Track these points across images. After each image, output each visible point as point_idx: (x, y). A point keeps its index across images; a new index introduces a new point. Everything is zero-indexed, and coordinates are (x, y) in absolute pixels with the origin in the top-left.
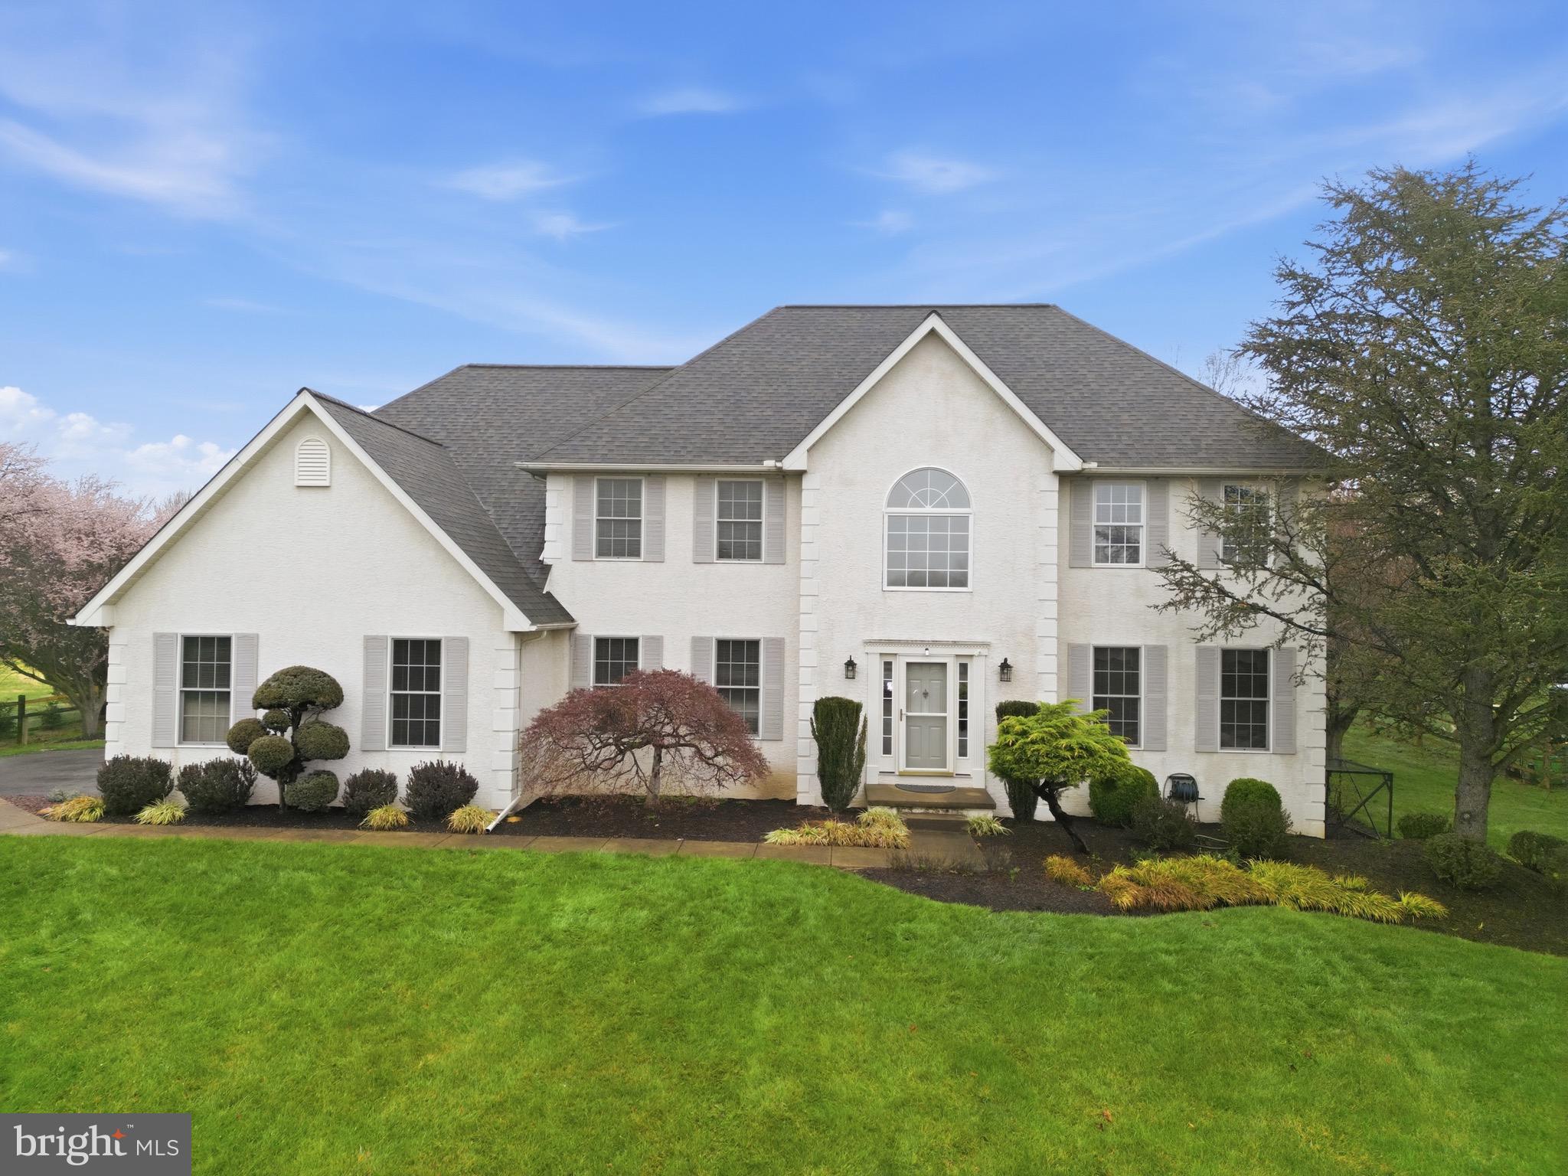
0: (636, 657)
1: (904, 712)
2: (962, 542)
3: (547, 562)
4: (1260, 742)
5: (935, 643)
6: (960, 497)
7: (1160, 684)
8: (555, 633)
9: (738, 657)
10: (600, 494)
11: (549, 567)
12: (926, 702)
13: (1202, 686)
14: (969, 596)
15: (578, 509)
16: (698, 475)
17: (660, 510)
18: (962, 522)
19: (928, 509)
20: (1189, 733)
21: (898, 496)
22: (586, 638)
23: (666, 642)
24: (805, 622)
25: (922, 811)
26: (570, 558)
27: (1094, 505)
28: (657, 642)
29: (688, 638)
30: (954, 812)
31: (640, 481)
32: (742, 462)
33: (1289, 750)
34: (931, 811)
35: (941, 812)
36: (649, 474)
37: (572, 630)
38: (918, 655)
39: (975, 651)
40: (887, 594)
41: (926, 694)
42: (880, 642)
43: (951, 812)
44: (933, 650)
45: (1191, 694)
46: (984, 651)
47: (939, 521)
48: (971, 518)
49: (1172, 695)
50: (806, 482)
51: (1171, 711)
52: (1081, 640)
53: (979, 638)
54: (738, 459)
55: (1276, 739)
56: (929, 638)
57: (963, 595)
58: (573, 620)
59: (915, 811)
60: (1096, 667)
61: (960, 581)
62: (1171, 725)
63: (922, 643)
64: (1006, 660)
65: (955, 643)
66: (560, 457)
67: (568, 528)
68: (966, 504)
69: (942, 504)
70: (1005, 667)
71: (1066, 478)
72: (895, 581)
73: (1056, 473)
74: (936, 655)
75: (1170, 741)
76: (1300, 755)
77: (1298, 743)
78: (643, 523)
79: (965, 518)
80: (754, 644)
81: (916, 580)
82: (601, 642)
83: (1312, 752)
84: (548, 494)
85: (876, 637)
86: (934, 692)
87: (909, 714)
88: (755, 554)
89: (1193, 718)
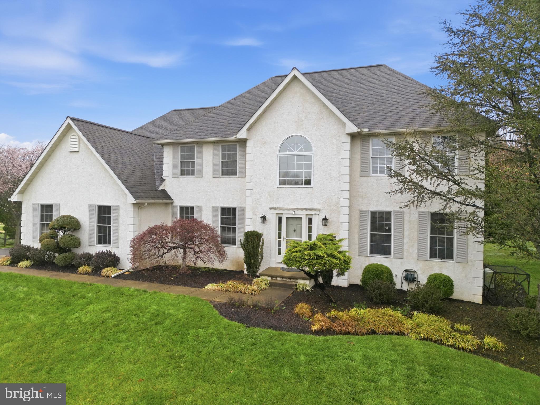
0: (193, 214)
1: (285, 237)
2: (309, 166)
3: (164, 178)
4: (450, 256)
5: (297, 209)
6: (308, 147)
7: (401, 228)
8: (166, 204)
9: (229, 215)
10: (181, 152)
11: (165, 180)
12: (295, 234)
13: (420, 229)
14: (311, 189)
15: (174, 158)
16: (214, 143)
17: (201, 157)
18: (309, 157)
19: (296, 153)
20: (414, 251)
21: (283, 147)
22: (176, 206)
23: (204, 208)
24: (249, 200)
25: (281, 279)
26: (171, 176)
27: (371, 148)
28: (200, 208)
29: (211, 207)
30: (294, 280)
31: (194, 146)
32: (227, 137)
33: (464, 260)
34: (284, 279)
35: (288, 280)
36: (197, 143)
37: (172, 203)
38: (291, 214)
39: (313, 213)
40: (279, 189)
41: (295, 230)
42: (275, 209)
43: (292, 280)
44: (297, 212)
45: (416, 234)
46: (317, 213)
47: (299, 157)
48: (313, 155)
49: (406, 234)
50: (248, 144)
51: (406, 240)
52: (364, 208)
53: (316, 207)
54: (226, 136)
55: (457, 255)
56: (295, 207)
57: (309, 189)
58: (172, 200)
59: (278, 279)
60: (372, 220)
61: (308, 182)
62: (406, 247)
63: (292, 209)
64: (325, 216)
65: (305, 209)
66: (167, 138)
67: (171, 165)
68: (311, 150)
69: (301, 150)
70: (325, 219)
71: (353, 136)
72: (283, 183)
73: (348, 134)
74: (299, 214)
75: (405, 254)
76: (470, 264)
77: (469, 258)
78: (195, 162)
79: (310, 156)
80: (234, 209)
81: (291, 183)
82: (182, 208)
83: (476, 262)
84: (164, 153)
85: (274, 207)
86: (298, 230)
87: (287, 238)
88: (235, 174)
89: (416, 244)
